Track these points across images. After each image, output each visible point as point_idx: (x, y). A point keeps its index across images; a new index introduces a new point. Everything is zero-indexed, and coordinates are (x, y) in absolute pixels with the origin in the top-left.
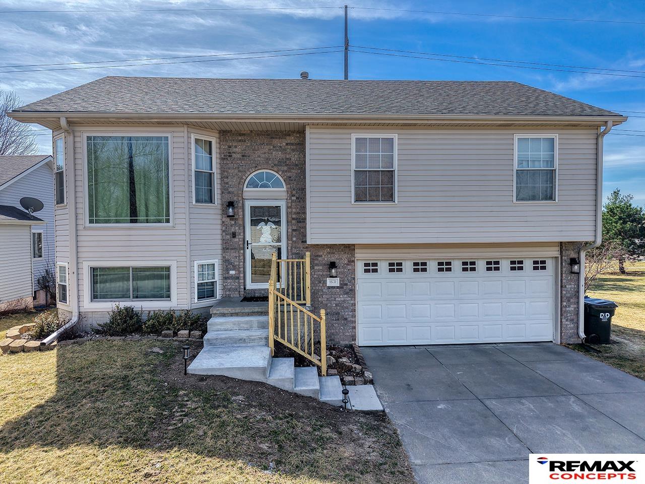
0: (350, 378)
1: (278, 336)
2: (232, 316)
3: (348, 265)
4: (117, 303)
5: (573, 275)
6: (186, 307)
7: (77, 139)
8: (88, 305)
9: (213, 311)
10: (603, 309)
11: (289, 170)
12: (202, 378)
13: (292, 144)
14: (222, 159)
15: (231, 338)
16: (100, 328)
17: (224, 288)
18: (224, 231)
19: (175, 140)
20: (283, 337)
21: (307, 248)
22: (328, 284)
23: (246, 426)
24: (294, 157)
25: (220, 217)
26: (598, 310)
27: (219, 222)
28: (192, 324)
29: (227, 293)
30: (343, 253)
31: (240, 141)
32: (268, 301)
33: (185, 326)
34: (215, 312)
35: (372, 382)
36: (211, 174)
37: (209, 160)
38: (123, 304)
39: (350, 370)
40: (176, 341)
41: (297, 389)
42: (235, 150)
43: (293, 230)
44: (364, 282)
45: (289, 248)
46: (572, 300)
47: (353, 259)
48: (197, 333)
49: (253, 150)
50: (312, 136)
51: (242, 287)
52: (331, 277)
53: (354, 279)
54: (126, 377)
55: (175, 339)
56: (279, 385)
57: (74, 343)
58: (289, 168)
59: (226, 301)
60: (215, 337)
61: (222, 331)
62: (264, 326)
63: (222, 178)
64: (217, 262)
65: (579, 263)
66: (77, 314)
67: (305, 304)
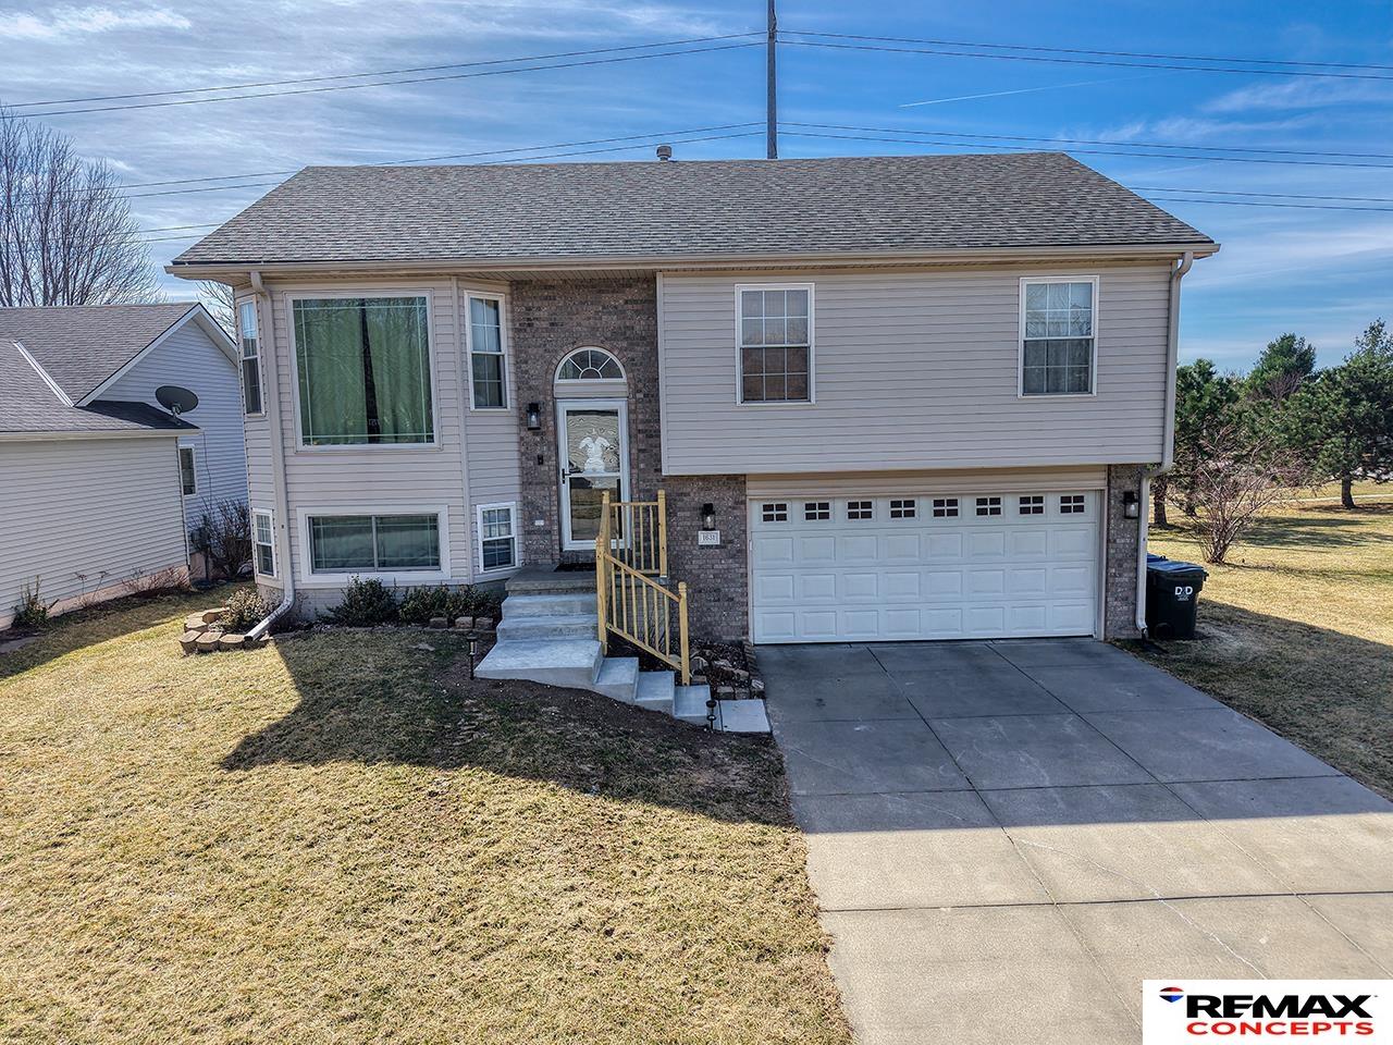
0: (729, 689)
1: (612, 623)
2: (540, 594)
3: (734, 508)
4: (356, 575)
5: (1129, 521)
6: (466, 581)
7: (278, 306)
8: (309, 579)
9: (509, 586)
10: (1179, 579)
11: (630, 348)
12: (497, 684)
13: (636, 302)
14: (517, 330)
15: (538, 628)
16: (331, 615)
17: (527, 550)
18: (523, 454)
19: (437, 302)
20: (620, 626)
21: (663, 480)
22: (702, 541)
23: (560, 744)
24: (639, 325)
25: (515, 430)
26: (1172, 581)
27: (515, 438)
28: (477, 608)
29: (533, 557)
30: (725, 488)
31: (546, 299)
32: (596, 569)
33: (466, 611)
34: (512, 588)
35: (762, 695)
36: (498, 357)
37: (494, 334)
38: (365, 577)
39: (729, 679)
40: (453, 633)
41: (639, 700)
42: (537, 314)
43: (640, 451)
44: (763, 539)
45: (634, 482)
46: (1125, 565)
47: (744, 498)
48: (487, 621)
49: (569, 314)
50: (668, 290)
51: (557, 547)
52: (706, 529)
53: (745, 532)
54: (384, 682)
55: (450, 630)
56: (612, 694)
57: (294, 637)
58: (632, 344)
59: (530, 570)
60: (515, 626)
61: (526, 617)
62: (591, 609)
63: (517, 363)
64: (513, 506)
65: (1139, 501)
66: (291, 593)
67: (658, 575)
